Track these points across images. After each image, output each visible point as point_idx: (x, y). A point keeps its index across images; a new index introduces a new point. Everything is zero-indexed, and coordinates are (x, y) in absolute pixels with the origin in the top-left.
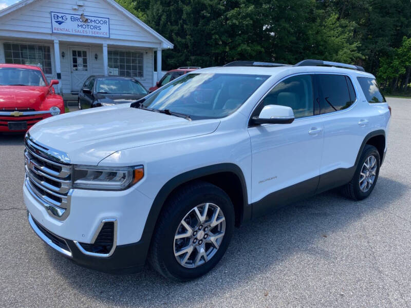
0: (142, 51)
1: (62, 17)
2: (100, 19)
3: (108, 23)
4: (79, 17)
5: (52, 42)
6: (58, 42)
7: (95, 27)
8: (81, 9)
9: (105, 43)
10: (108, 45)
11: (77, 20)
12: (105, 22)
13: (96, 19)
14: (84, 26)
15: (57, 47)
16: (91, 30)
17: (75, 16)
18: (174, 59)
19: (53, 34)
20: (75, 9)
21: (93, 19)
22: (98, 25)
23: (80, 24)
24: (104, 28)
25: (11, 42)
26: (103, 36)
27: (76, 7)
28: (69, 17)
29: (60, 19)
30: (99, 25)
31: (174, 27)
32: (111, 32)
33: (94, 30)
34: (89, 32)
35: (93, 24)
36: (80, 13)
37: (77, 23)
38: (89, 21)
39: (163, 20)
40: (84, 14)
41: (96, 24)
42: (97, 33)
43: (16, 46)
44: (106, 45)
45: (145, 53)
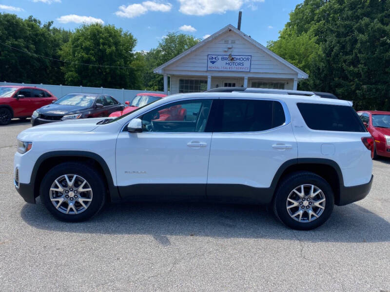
0: (283, 82)
1: (215, 58)
2: (243, 57)
3: (250, 60)
4: (227, 57)
5: (206, 77)
6: (210, 77)
7: (239, 64)
8: (230, 50)
9: (246, 76)
10: (249, 77)
11: (226, 59)
12: (248, 59)
13: (240, 57)
14: (231, 64)
15: (209, 81)
16: (235, 66)
17: (225, 57)
18: (342, 89)
19: (207, 71)
20: (225, 51)
21: (238, 57)
22: (241, 62)
23: (228, 62)
24: (247, 64)
25: (184, 79)
26: (245, 70)
27: (226, 50)
28: (220, 57)
29: (214, 60)
30: (243, 61)
31: (347, 57)
32: (252, 66)
33: (238, 66)
34: (234, 68)
35: (238, 61)
36: (228, 54)
37: (225, 62)
38: (235, 59)
39: (334, 50)
40: (232, 54)
41: (240, 61)
42: (241, 68)
43: (187, 81)
44: (247, 78)
45: (286, 83)
